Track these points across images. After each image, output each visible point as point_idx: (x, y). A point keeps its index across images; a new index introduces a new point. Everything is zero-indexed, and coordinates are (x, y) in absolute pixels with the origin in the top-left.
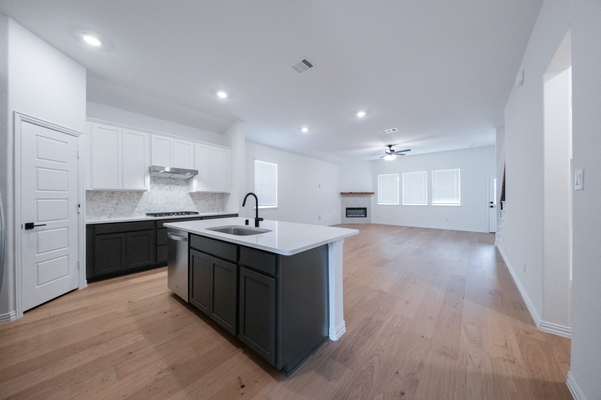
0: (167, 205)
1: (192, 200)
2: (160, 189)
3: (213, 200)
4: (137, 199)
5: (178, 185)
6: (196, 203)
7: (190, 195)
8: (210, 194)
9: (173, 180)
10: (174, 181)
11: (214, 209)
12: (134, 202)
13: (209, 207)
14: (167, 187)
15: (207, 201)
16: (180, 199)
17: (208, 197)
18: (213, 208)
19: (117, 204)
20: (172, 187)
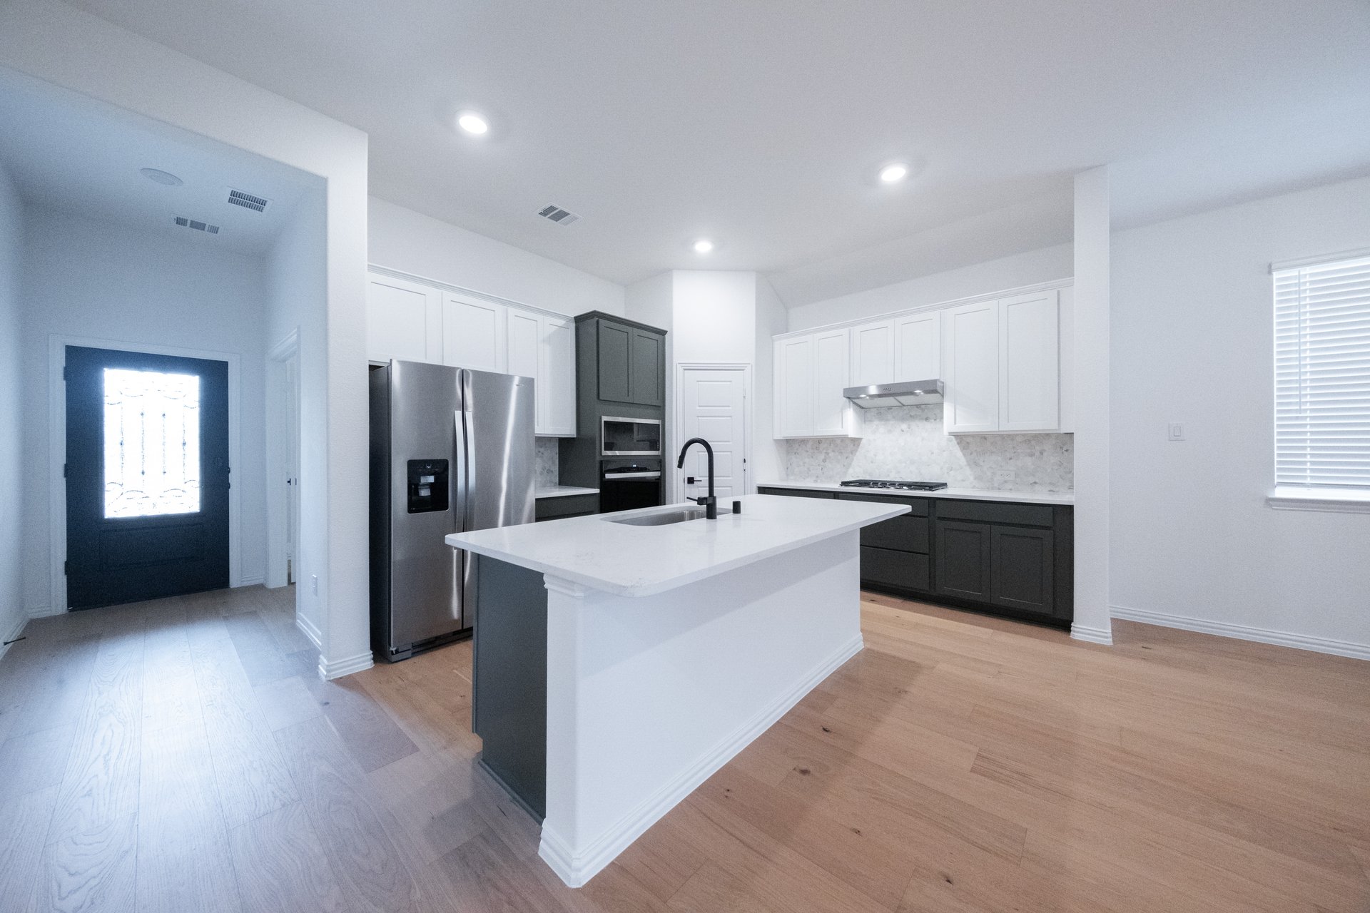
0: (904, 464)
1: (964, 455)
2: (890, 431)
3: (1032, 455)
4: (852, 453)
5: (927, 419)
6: (976, 464)
7: (958, 443)
8: (1019, 439)
9: (916, 408)
10: (918, 412)
11: (1035, 483)
12: (847, 458)
13: (1017, 475)
14: (904, 426)
15: (1011, 459)
16: (933, 453)
17: (1014, 448)
18: (1032, 480)
19: (824, 461)
20: (914, 424)
